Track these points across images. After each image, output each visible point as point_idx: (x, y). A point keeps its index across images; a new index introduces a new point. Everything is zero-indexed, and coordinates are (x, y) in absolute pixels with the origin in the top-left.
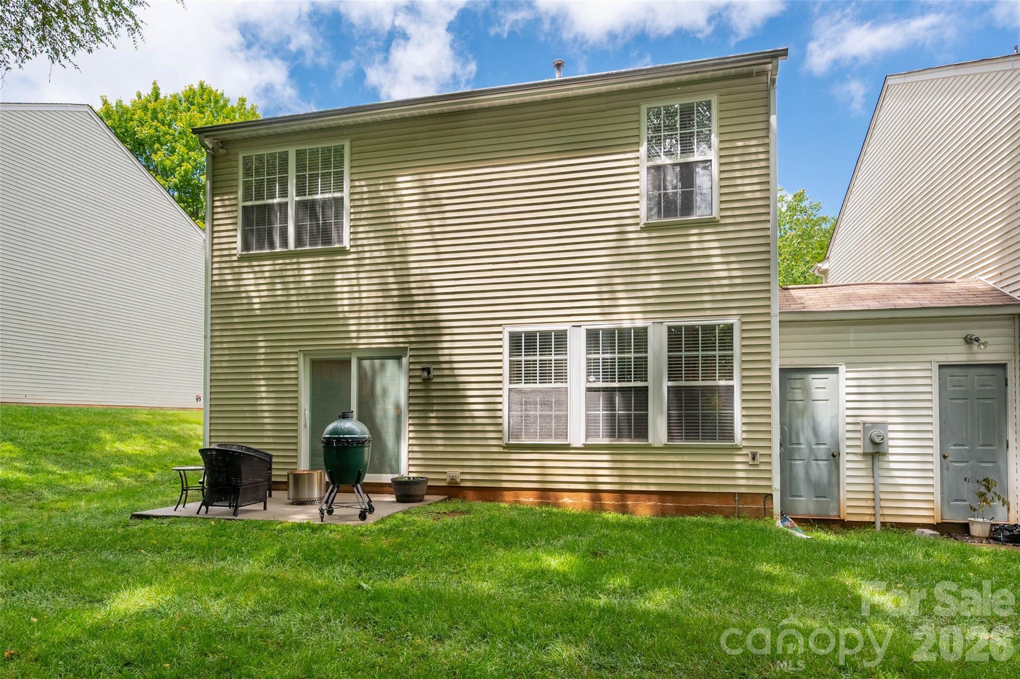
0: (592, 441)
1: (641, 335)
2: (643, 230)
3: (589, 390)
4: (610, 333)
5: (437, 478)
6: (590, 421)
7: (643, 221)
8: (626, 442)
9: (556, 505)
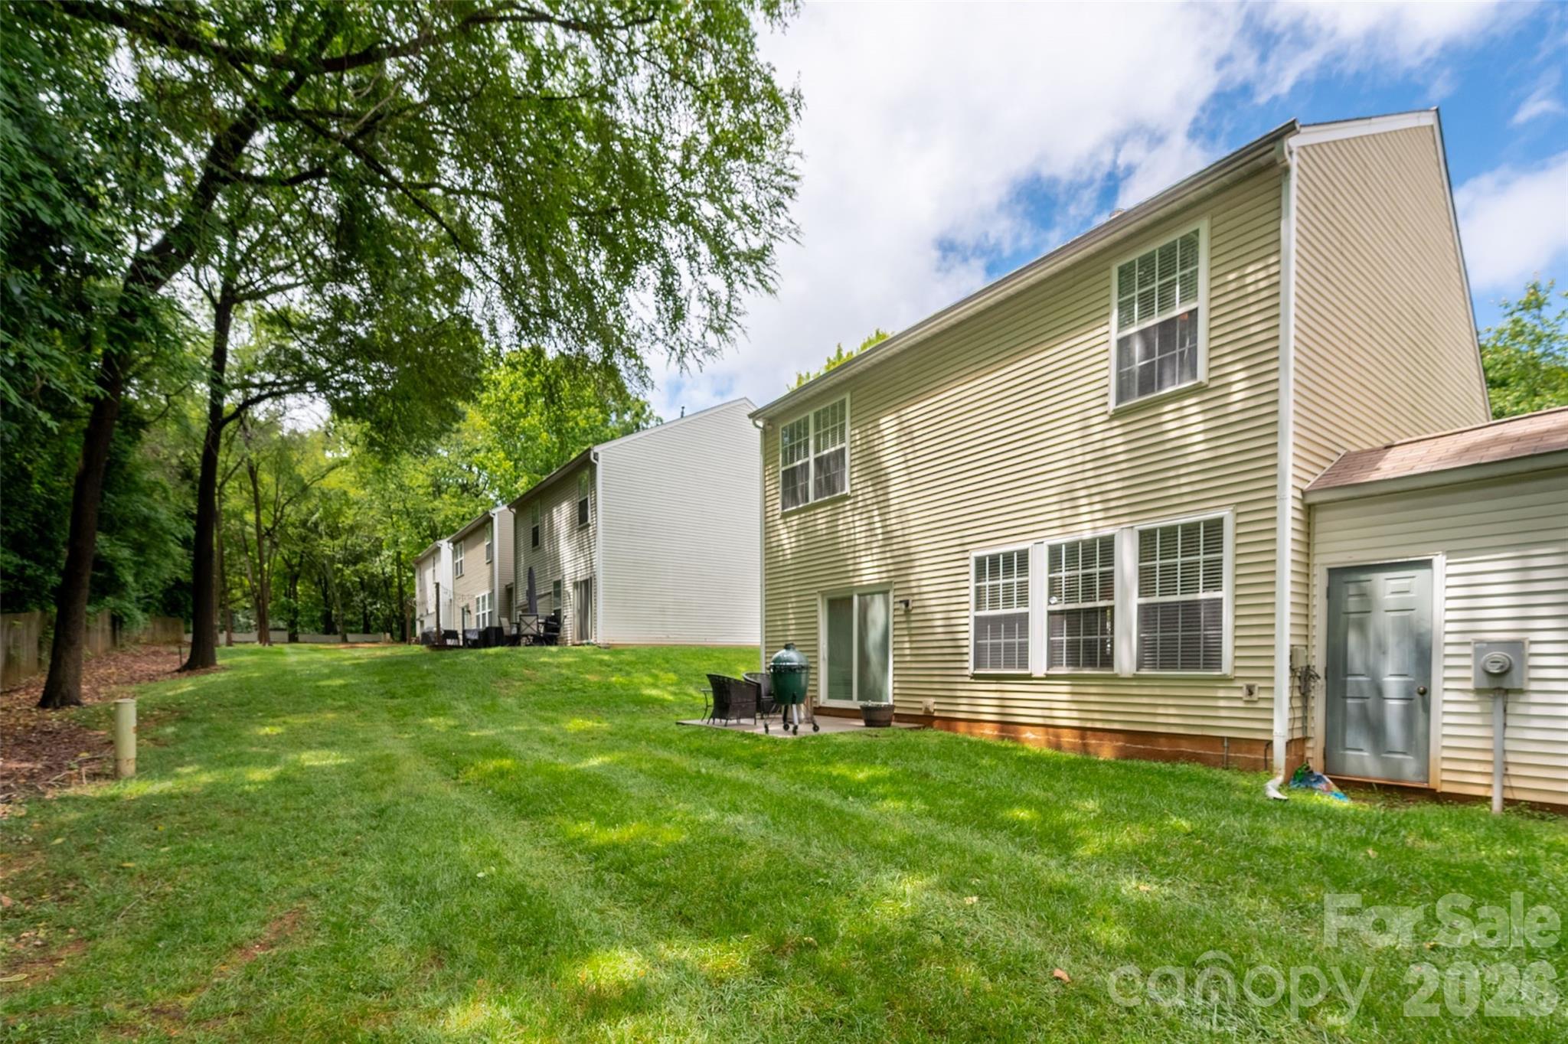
0: (1053, 672)
1: (1107, 546)
2: (1112, 418)
3: (1051, 613)
4: (1072, 548)
5: (916, 707)
6: (1052, 648)
7: (1112, 406)
8: (1087, 671)
9: (1016, 739)
